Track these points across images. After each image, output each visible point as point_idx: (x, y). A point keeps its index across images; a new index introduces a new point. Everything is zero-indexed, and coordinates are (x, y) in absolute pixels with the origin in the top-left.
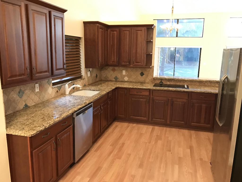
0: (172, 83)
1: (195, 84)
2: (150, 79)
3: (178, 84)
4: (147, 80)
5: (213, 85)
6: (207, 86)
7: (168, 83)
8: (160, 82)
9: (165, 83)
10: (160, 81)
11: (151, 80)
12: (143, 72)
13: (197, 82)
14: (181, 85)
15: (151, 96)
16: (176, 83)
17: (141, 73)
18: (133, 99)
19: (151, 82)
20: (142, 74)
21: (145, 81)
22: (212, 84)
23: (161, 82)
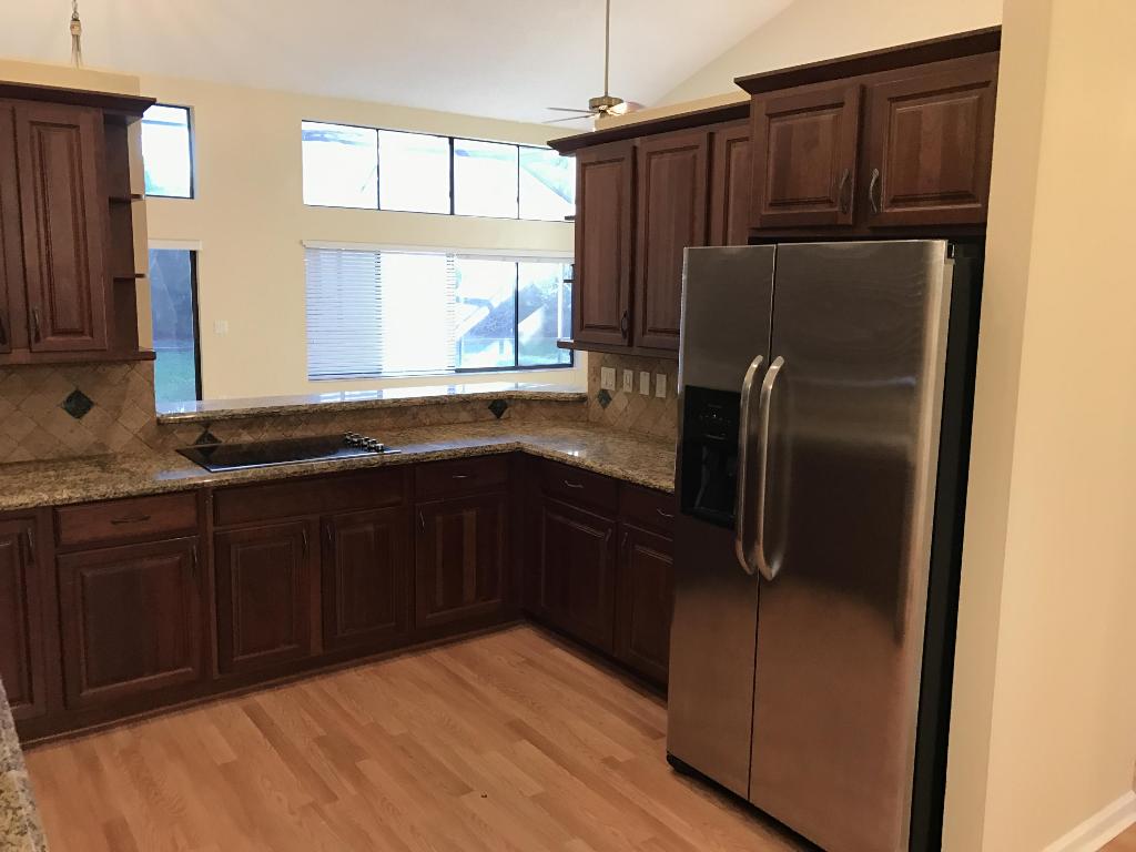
0: (266, 435)
1: (376, 421)
2: (135, 426)
3: (298, 433)
4: (120, 439)
5: (449, 416)
6: (425, 425)
7: (246, 438)
8: (201, 440)
9: (224, 438)
10: (200, 433)
11: (141, 435)
12: (80, 389)
13: (382, 413)
14: (312, 438)
15: (211, 528)
16: (287, 431)
17: (69, 399)
18: (88, 574)
19: (145, 447)
20: (79, 405)
21: (103, 446)
22: (446, 415)
23: (207, 437)
